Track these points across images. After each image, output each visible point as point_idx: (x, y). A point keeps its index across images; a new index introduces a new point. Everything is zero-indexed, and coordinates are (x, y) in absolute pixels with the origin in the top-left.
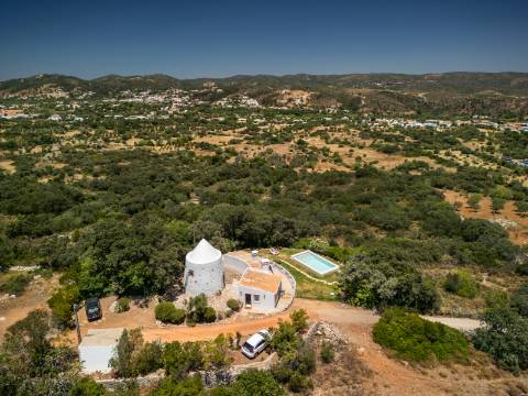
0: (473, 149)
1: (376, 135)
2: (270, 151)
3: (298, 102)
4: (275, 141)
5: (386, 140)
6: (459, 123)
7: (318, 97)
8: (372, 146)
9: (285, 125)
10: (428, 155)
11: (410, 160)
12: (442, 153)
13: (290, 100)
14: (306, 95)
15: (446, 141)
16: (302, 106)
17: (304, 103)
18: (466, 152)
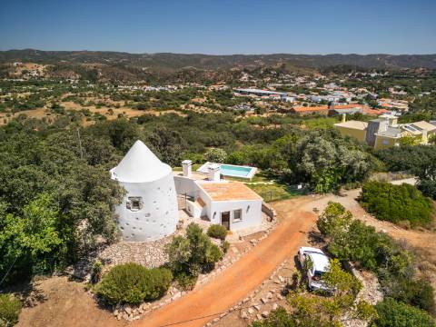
0: (200, 102)
1: (125, 97)
2: (24, 117)
3: (35, 74)
4: (25, 107)
5: (136, 101)
6: (182, 87)
7: (55, 70)
8: (126, 105)
9: (29, 93)
10: (173, 108)
11: (163, 113)
12: (183, 107)
13: (24, 72)
14: (41, 68)
15: (180, 98)
16: (39, 78)
17: (42, 74)
18: (197, 105)
